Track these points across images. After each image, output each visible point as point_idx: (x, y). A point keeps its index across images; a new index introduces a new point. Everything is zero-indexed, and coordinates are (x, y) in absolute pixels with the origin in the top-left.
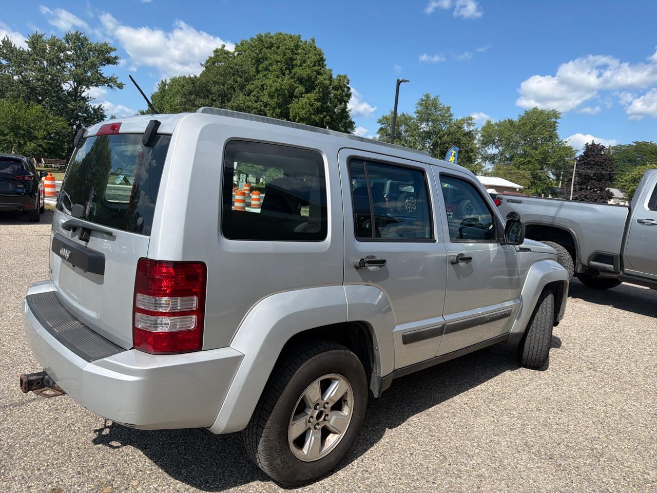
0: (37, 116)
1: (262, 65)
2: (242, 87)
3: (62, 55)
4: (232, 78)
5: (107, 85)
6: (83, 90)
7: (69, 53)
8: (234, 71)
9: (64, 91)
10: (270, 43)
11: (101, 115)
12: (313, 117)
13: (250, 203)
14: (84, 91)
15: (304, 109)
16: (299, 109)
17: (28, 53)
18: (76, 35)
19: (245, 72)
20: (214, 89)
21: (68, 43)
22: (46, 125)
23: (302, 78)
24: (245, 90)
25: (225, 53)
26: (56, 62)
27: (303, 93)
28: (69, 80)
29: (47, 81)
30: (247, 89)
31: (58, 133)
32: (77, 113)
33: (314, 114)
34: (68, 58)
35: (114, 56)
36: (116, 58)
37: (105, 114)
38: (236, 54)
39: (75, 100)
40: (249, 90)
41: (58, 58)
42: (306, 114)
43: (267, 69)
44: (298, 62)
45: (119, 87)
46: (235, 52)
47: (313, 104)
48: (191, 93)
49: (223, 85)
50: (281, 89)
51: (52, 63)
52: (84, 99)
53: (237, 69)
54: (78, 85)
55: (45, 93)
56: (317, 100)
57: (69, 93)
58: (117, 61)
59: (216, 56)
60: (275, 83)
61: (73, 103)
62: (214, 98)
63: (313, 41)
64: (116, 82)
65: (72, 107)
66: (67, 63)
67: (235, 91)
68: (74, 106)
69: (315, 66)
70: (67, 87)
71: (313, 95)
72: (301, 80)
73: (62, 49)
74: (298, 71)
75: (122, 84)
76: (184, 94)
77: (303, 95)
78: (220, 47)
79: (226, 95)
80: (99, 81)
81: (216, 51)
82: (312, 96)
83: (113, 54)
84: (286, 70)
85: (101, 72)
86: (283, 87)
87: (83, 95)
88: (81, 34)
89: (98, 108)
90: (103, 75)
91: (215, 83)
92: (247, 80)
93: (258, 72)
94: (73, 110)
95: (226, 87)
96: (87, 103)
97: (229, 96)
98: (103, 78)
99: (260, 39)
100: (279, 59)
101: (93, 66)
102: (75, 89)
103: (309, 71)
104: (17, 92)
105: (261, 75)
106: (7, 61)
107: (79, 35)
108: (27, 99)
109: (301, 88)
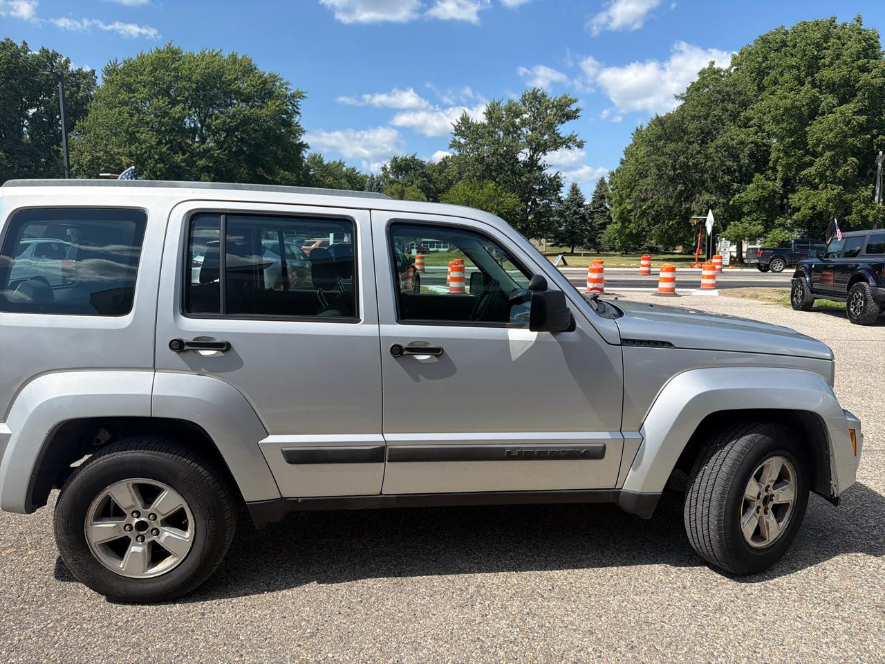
0: (490, 196)
1: (769, 78)
2: (734, 117)
3: (518, 120)
4: (720, 107)
5: (565, 146)
6: (538, 157)
7: (525, 116)
8: (723, 96)
9: (520, 162)
10: (781, 42)
11: (557, 185)
12: (850, 140)
13: (700, 282)
14: (540, 159)
15: (831, 130)
16: (824, 132)
17: (484, 126)
18: (533, 94)
19: (739, 93)
20: (692, 126)
21: (524, 104)
22: (498, 205)
23: (834, 83)
24: (740, 120)
25: (714, 73)
26: (512, 130)
27: (834, 107)
28: (523, 148)
29: (501, 154)
30: (742, 117)
31: (510, 212)
32: (532, 186)
33: (852, 136)
34: (524, 123)
35: (574, 109)
36: (577, 110)
37: (562, 182)
38: (732, 71)
39: (530, 171)
40: (746, 118)
41: (513, 125)
42: (836, 137)
43: (776, 83)
44: (827, 61)
45: (578, 146)
46: (731, 68)
47: (850, 121)
48: (659, 138)
49: (706, 119)
50: (793, 107)
51: (507, 133)
52: (540, 169)
53: (727, 92)
54: (534, 153)
55: (500, 168)
56: (859, 112)
57: (525, 163)
58: (578, 114)
59: (703, 78)
60: (784, 101)
61: (528, 175)
62: (692, 139)
63: (859, 20)
64: (575, 141)
65: (526, 179)
66: (522, 129)
67: (723, 124)
68: (528, 178)
69: (859, 58)
70: (523, 156)
71: (852, 105)
72: (832, 87)
73: (518, 114)
74: (826, 74)
75: (583, 142)
76: (650, 141)
77: (834, 109)
78: (707, 66)
79: (709, 133)
80: (557, 143)
81: (702, 73)
82: (849, 108)
83: (573, 107)
84: (806, 77)
85: (559, 132)
86: (798, 103)
87: (540, 163)
88: (538, 90)
89: (554, 177)
90: (560, 135)
91: (693, 117)
92: (744, 105)
93: (761, 89)
94: (527, 184)
95: (709, 121)
96: (543, 172)
97: (714, 132)
98: (561, 138)
99: (765, 40)
100: (794, 63)
101: (550, 127)
102: (531, 157)
103: (845, 71)
104: (472, 172)
105: (766, 93)
106: (465, 139)
107: (537, 93)
108: (482, 178)
109: (830, 99)
